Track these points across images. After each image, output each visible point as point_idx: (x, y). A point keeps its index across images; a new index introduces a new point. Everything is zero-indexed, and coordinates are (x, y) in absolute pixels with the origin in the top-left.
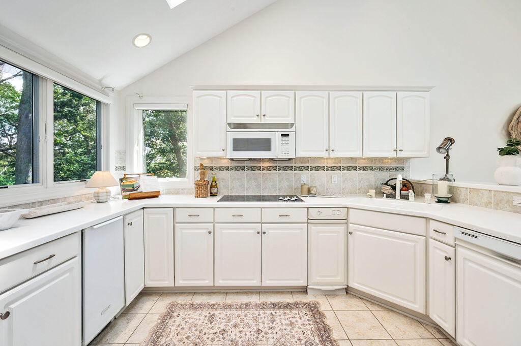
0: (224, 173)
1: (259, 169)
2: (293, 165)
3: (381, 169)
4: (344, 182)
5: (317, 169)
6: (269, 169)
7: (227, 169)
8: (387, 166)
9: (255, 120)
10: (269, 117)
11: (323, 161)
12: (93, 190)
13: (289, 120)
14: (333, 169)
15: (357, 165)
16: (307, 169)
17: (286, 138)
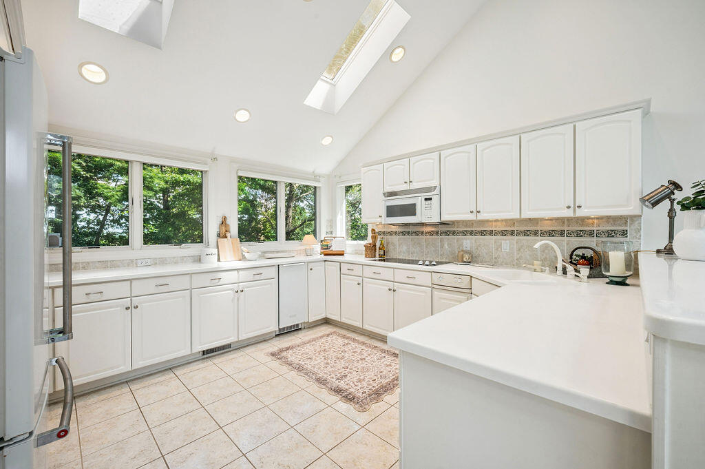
0: (394, 237)
1: (422, 233)
2: (455, 229)
3: (579, 234)
4: (519, 250)
5: (483, 233)
6: (431, 233)
7: (396, 233)
8: (592, 229)
9: (405, 187)
10: (417, 182)
11: (491, 223)
12: (303, 248)
13: (435, 183)
14: (503, 233)
15: (539, 228)
16: (471, 233)
17: (429, 202)
